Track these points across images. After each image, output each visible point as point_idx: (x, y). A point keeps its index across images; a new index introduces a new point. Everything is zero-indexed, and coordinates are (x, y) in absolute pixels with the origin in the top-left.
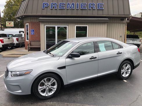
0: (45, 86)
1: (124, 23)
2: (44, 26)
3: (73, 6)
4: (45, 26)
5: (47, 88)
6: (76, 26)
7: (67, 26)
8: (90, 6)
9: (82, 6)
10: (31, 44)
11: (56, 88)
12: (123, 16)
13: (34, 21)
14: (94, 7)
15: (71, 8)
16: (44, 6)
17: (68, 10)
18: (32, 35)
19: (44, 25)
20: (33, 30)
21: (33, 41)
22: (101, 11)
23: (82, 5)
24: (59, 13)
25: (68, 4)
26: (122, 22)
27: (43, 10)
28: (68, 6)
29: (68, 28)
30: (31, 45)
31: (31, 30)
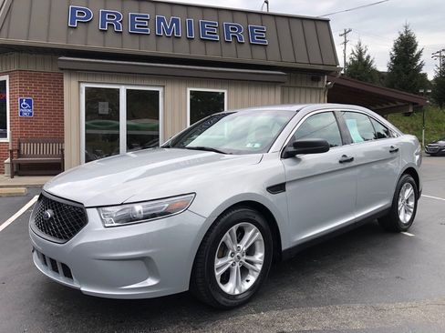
0: (229, 258)
1: (320, 89)
2: (79, 86)
3: (177, 26)
4: (83, 86)
5: (237, 264)
6: (189, 90)
7: (161, 90)
8: (228, 33)
9: (204, 29)
10: (19, 151)
11: (262, 261)
12: (321, 68)
13: (32, 68)
14: (239, 36)
15: (169, 31)
16: (73, 18)
17: (160, 38)
18: (23, 120)
19: (79, 82)
20: (29, 102)
21: (27, 141)
22: (262, 49)
23: (203, 27)
24: (131, 46)
25: (161, 20)
26: (315, 85)
27: (72, 32)
28: (159, 25)
29: (164, 96)
30: (19, 156)
31: (21, 101)
